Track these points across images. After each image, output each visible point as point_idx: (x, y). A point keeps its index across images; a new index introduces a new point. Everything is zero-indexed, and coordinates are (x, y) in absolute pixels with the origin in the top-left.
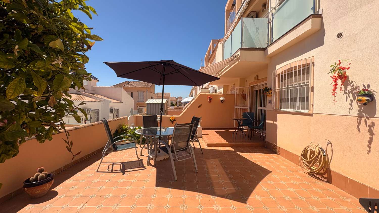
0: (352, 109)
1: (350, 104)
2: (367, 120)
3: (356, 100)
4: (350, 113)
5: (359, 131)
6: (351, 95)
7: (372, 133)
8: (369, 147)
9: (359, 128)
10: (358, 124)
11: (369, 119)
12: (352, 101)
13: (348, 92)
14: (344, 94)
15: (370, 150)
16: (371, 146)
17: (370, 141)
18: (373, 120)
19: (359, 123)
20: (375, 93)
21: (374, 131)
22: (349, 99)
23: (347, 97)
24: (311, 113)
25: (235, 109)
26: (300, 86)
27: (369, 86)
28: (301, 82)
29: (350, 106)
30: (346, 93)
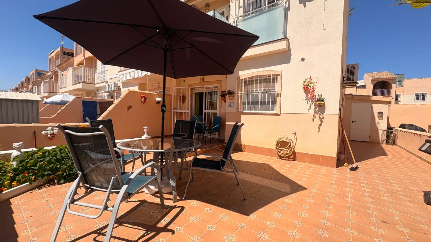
0: (310, 109)
1: (309, 106)
2: (320, 115)
3: (313, 104)
4: (308, 112)
5: (314, 121)
6: (310, 100)
7: (322, 122)
8: (319, 128)
9: (314, 120)
10: (313, 117)
11: (321, 115)
12: (310, 104)
13: (308, 99)
14: (305, 100)
15: (319, 130)
16: (320, 128)
17: (320, 125)
18: (323, 115)
19: (315, 117)
20: (324, 99)
21: (323, 120)
22: (309, 103)
23: (307, 101)
24: (279, 113)
25: (173, 113)
26: (261, 92)
27: (321, 95)
28: (262, 89)
29: (309, 107)
30: (307, 99)
